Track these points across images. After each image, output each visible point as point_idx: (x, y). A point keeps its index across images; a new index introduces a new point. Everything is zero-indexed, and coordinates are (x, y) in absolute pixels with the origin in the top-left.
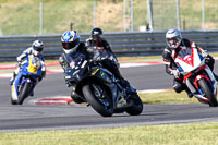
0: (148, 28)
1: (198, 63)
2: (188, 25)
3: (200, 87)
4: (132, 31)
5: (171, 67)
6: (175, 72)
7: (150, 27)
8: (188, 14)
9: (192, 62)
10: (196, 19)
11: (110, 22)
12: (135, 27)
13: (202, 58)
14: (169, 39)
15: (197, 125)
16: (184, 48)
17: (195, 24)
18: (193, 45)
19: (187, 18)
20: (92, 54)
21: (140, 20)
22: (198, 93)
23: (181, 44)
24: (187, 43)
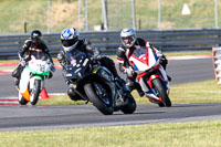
0: (102, 28)
1: (153, 62)
2: (143, 25)
3: (154, 86)
4: (86, 31)
5: (125, 65)
6: (129, 71)
7: (105, 26)
8: (143, 14)
9: (147, 62)
10: (152, 18)
11: (64, 21)
12: (90, 26)
13: (157, 58)
14: (124, 38)
15: (154, 126)
16: (138, 47)
17: (150, 24)
18: (148, 45)
19: (143, 17)
20: (92, 53)
21: (95, 19)
22: (151, 92)
23: (136, 44)
24: (142, 43)
